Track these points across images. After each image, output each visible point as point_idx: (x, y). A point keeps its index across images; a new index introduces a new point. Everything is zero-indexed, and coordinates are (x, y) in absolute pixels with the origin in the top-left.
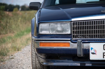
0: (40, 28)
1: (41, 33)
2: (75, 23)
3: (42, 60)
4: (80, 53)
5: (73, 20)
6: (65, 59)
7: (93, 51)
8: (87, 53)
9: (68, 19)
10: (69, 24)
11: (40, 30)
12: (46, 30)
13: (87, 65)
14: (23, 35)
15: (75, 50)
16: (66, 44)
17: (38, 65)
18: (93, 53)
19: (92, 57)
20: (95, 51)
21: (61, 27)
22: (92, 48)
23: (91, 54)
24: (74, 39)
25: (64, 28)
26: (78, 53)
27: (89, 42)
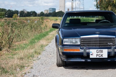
0: (64, 41)
1: (64, 44)
2: (82, 39)
3: (63, 59)
4: (85, 55)
5: (81, 37)
6: (77, 58)
7: (91, 53)
8: (88, 54)
9: (79, 36)
10: (79, 39)
11: (63, 42)
13: (88, 61)
15: (82, 53)
16: (78, 50)
17: (61, 62)
18: (91, 55)
19: (91, 57)
20: (93, 53)
21: (75, 40)
22: (91, 52)
23: (90, 55)
24: (82, 47)
25: (77, 41)
26: (84, 54)
27: (89, 49)
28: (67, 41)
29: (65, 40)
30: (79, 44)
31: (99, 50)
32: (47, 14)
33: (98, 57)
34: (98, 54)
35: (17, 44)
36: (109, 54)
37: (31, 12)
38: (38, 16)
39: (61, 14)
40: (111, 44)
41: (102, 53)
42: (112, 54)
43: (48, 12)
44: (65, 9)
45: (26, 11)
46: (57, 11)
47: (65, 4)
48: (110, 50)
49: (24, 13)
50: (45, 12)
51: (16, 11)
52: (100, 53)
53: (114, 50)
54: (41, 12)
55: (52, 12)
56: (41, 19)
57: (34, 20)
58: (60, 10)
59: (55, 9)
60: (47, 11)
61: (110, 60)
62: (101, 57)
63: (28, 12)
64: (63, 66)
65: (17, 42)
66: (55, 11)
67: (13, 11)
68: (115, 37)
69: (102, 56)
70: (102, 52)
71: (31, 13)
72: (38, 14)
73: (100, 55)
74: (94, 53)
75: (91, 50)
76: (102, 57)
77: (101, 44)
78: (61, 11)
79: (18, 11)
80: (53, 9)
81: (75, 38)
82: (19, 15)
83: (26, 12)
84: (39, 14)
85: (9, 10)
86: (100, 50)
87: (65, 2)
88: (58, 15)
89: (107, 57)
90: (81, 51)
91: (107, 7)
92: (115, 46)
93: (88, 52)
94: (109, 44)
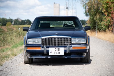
1: (28, 43)
2: (43, 39)
3: (28, 56)
5: (42, 37)
6: (39, 55)
8: (48, 52)
9: (40, 37)
10: (41, 39)
11: (28, 42)
12: (30, 42)
13: (48, 58)
16: (39, 48)
18: (50, 52)
22: (50, 50)
23: (50, 53)
24: (43, 46)
25: (39, 41)
26: (44, 52)
27: (49, 47)
28: (30, 41)
29: (29, 40)
30: (41, 43)
31: (56, 48)
33: (56, 54)
34: (56, 51)
36: (65, 52)
37: (25, 20)
40: (68, 43)
41: (59, 51)
42: (68, 52)
47: (59, 12)
48: (66, 49)
49: (18, 21)
51: (10, 19)
52: (57, 51)
53: (69, 49)
61: (67, 57)
62: (58, 54)
63: (22, 21)
67: (7, 19)
68: (71, 37)
69: (59, 53)
70: (59, 50)
71: (26, 22)
73: (57, 53)
74: (53, 51)
76: (59, 54)
77: (58, 43)
79: (12, 20)
81: (37, 39)
82: (13, 23)
83: (20, 20)
85: (3, 19)
89: (64, 54)
90: (42, 49)
91: (95, 15)
92: (71, 45)
93: (47, 50)
94: (65, 43)
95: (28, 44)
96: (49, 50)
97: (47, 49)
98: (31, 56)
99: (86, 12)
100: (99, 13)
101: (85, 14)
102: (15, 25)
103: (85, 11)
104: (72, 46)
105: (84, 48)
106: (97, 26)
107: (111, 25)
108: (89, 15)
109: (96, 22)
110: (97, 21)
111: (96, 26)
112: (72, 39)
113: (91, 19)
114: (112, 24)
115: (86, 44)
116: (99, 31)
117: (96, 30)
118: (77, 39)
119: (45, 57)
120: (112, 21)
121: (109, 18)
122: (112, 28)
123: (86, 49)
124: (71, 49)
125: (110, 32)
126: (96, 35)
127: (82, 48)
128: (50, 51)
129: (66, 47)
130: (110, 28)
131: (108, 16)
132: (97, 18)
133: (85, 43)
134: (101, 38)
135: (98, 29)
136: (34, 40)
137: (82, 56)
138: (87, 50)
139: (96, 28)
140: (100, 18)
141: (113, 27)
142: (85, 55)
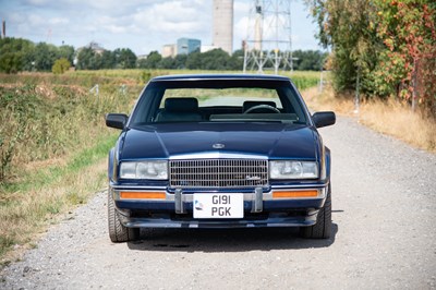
0: (122, 168)
1: (123, 176)
2: (174, 163)
3: (125, 220)
4: (179, 209)
5: (172, 158)
6: (158, 217)
7: (198, 205)
8: (189, 208)
9: (164, 156)
10: (165, 164)
11: (121, 173)
12: (129, 171)
14: (89, 162)
15: (173, 204)
16: (160, 195)
17: (119, 229)
18: (198, 209)
19: (197, 214)
20: (201, 204)
21: (154, 167)
22: (196, 202)
23: (195, 210)
24: (173, 187)
25: (158, 169)
26: (177, 208)
27: (192, 191)
28: (132, 170)
29: (124, 166)
30: (165, 177)
31: (218, 195)
32: (169, 58)
33: (216, 216)
34: (218, 206)
35: (29, 167)
36: (248, 206)
37: (117, 52)
38: (140, 67)
39: (220, 58)
40: (256, 178)
41: (227, 206)
42: (257, 208)
43: (176, 54)
44: (232, 40)
45: (100, 49)
46: (204, 49)
47: (232, 25)
48: (250, 197)
49: (93, 54)
50: (165, 53)
52: (222, 205)
53: (261, 197)
54: (151, 53)
55: (186, 52)
56: (143, 77)
57: (119, 82)
58: (217, 47)
59: (199, 42)
60: (172, 49)
61: (252, 226)
62: (224, 217)
63: (107, 54)
64: (128, 241)
65: (32, 160)
66: (199, 49)
67: (54, 47)
68: (266, 158)
69: (227, 211)
70: (227, 200)
71: (118, 56)
72: (139, 58)
73: (222, 210)
74: (206, 206)
75: (197, 197)
76: (228, 217)
77: (224, 179)
78: (220, 49)
79: (72, 49)
80: (190, 41)
81: (155, 162)
82: (75, 61)
83: (99, 52)
84: (143, 61)
85: (42, 46)
86: (222, 195)
87: (232, 18)
88: (210, 64)
89: (242, 216)
90: (169, 198)
91: (354, 43)
92: (267, 186)
93: (188, 200)
94: (248, 178)
95: (121, 181)
96: (192, 203)
97: (187, 198)
98: (133, 221)
99: (322, 32)
100: (366, 36)
101: (318, 41)
102: (82, 69)
103: (319, 30)
104: (271, 189)
105: (310, 194)
106: (361, 80)
107: (407, 82)
108: (332, 43)
109: (356, 68)
110: (358, 63)
111: (355, 81)
112: (272, 163)
113: (338, 56)
114: (408, 78)
115: (317, 180)
116: (367, 99)
117: (357, 93)
118: (287, 163)
119: (178, 225)
120: (411, 67)
121: (398, 59)
122: (410, 92)
123: (318, 197)
124: (269, 196)
125: (403, 105)
126: (356, 112)
127: (305, 194)
128: (195, 206)
129: (251, 191)
130: (403, 93)
131: (396, 49)
132: (359, 54)
133: (316, 176)
134: (372, 124)
135: (364, 91)
136: (141, 165)
137: (303, 221)
138: (320, 200)
139: (355, 89)
140: (370, 52)
141: (412, 89)
142: (313, 218)
